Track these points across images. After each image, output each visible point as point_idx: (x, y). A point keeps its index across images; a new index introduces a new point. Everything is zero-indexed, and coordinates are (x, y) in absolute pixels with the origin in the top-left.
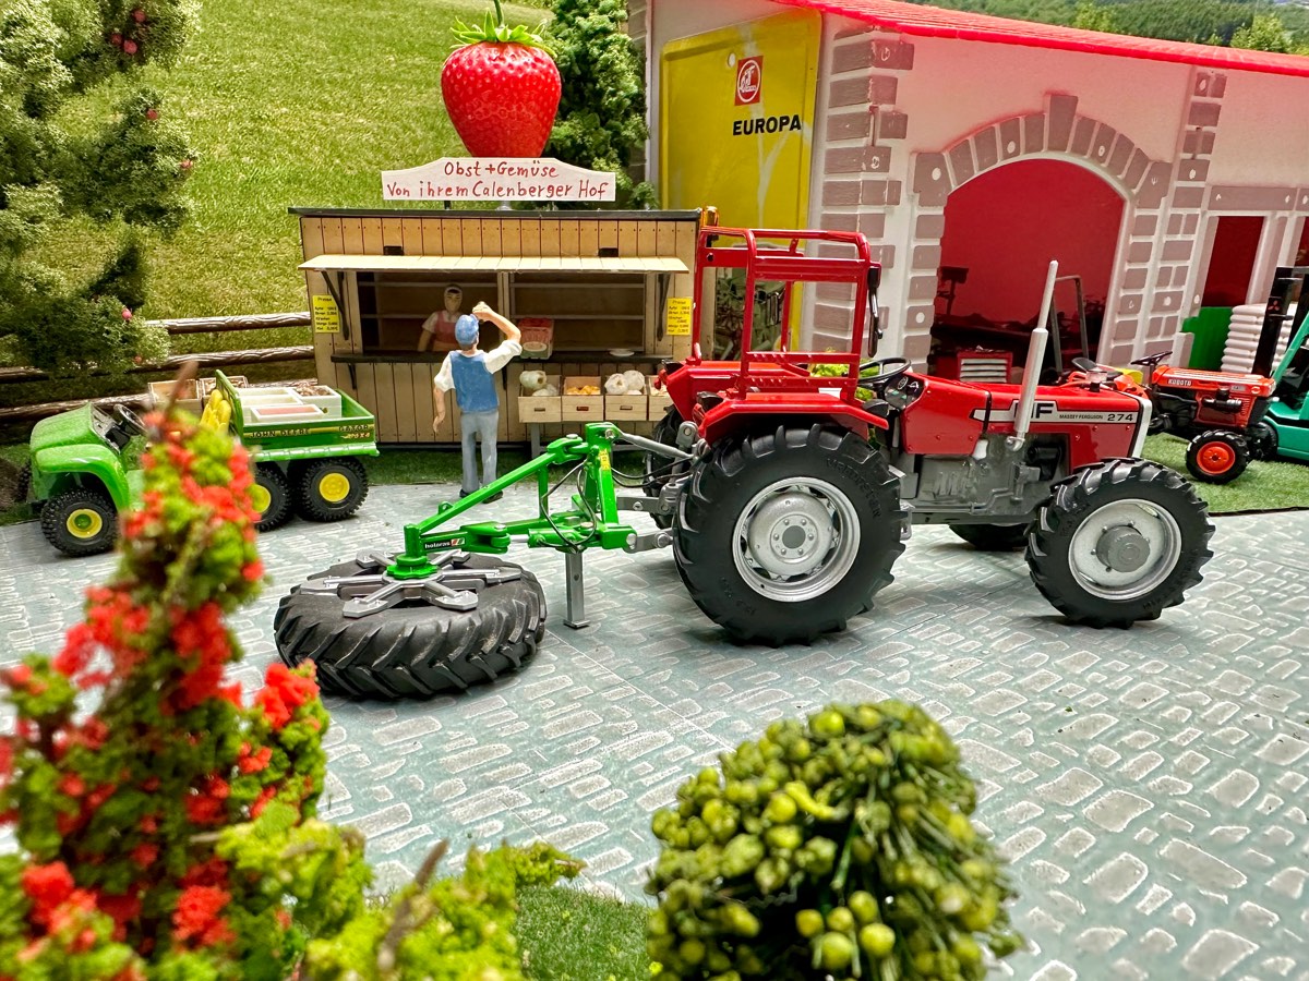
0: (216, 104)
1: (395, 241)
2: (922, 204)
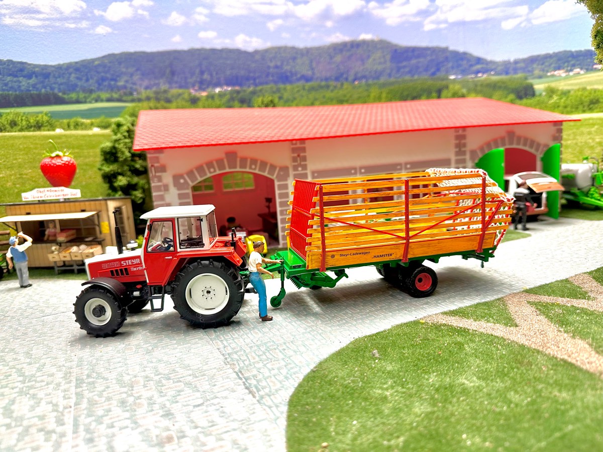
0: (8, 172)
1: (28, 211)
2: (179, 189)
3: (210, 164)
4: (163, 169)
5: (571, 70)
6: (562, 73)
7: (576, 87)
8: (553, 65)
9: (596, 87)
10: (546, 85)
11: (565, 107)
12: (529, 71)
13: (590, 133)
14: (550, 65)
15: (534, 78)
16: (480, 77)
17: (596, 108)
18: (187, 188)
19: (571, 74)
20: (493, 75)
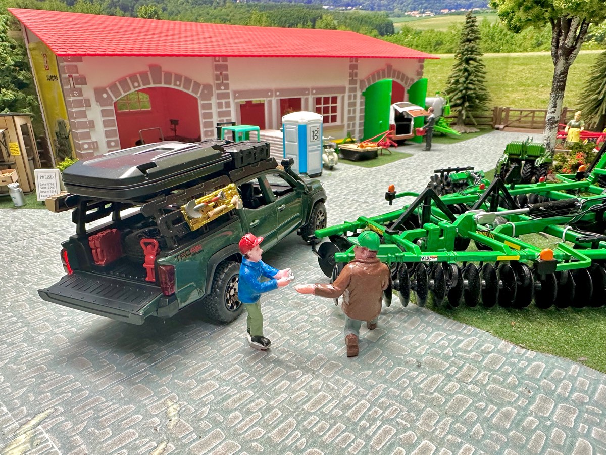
2: (101, 106)
3: (133, 77)
4: (83, 81)
5: (424, 12)
6: (416, 14)
7: (426, 29)
8: (409, 6)
9: (441, 30)
10: (404, 24)
11: (417, 46)
12: (391, 9)
13: (434, 71)
14: (407, 5)
15: (394, 16)
16: (350, 9)
17: (440, 49)
18: (111, 105)
19: (424, 15)
20: (360, 9)
